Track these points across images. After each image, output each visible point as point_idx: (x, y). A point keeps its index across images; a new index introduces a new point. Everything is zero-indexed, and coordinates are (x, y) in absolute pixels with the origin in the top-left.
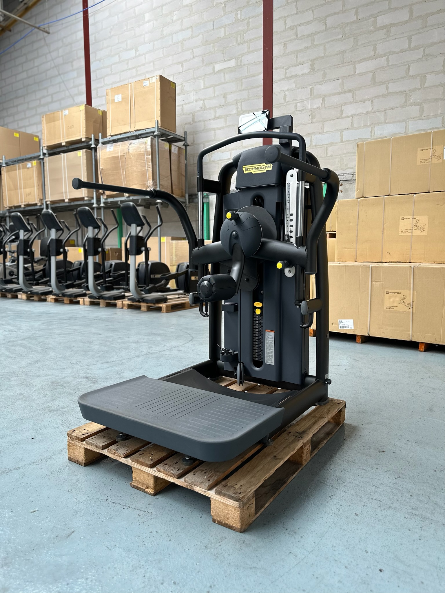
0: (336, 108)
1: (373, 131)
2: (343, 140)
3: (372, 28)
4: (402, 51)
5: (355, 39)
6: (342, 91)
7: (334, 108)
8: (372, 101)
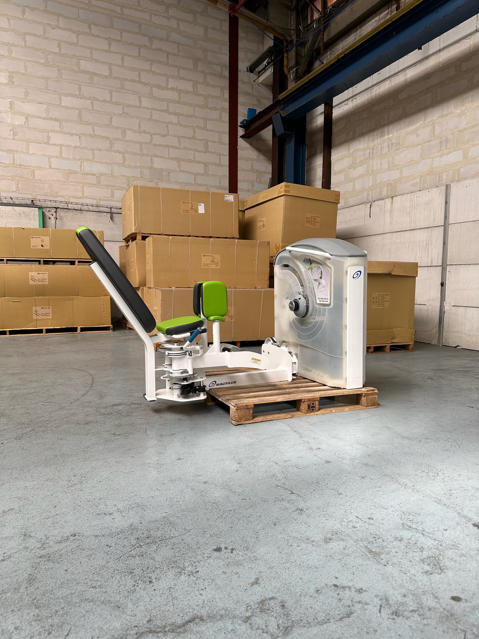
0: (42, 132)
1: (82, 166)
2: (52, 167)
3: (76, 68)
4: (105, 101)
5: (58, 70)
6: (48, 117)
7: (40, 131)
8: (80, 137)
